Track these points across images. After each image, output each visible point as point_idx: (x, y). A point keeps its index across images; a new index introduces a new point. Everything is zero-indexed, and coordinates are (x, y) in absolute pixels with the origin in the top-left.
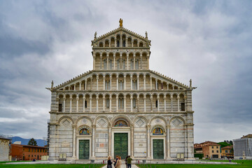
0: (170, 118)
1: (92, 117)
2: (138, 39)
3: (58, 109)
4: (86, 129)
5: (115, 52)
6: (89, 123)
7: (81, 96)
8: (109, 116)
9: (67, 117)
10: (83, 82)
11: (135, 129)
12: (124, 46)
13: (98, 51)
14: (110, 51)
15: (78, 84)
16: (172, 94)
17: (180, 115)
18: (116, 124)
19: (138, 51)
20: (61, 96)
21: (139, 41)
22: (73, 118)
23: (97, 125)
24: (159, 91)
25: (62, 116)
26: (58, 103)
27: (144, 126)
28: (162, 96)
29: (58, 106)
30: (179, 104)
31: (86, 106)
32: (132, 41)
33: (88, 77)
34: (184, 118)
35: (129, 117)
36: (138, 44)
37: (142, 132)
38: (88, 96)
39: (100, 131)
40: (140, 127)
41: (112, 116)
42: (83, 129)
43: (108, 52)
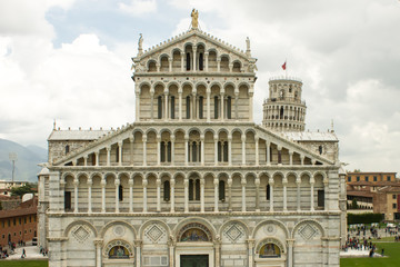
0: (293, 225)
1: (134, 222)
2: (230, 55)
3: (63, 206)
4: (122, 248)
5: (181, 82)
6: (127, 236)
7: (110, 178)
8: (170, 221)
9: (83, 223)
10: (115, 147)
11: (224, 247)
12: (201, 68)
13: (146, 80)
14: (172, 80)
15: (103, 152)
16: (299, 174)
17: (314, 218)
18: (184, 235)
19: (229, 80)
20: (69, 178)
21: (232, 59)
22: (95, 224)
23: (145, 239)
24: (273, 169)
25: (72, 220)
26: (62, 193)
27: (241, 240)
28: (278, 177)
29: (63, 200)
30: (312, 193)
31: (121, 198)
32: (219, 59)
33: (125, 136)
34: (323, 224)
35: (212, 223)
36: (231, 65)
37: (238, 252)
38: (124, 177)
39: (152, 252)
40: (234, 242)
41: (175, 221)
42: (117, 248)
43: (167, 82)
